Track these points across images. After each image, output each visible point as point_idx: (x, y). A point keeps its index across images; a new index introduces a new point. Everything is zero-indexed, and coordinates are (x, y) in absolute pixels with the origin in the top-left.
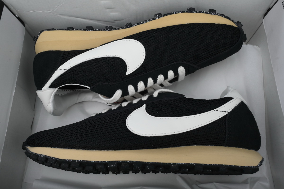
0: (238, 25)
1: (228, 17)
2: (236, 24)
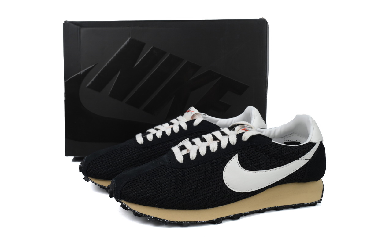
0: (88, 179)
1: (98, 185)
2: (90, 180)
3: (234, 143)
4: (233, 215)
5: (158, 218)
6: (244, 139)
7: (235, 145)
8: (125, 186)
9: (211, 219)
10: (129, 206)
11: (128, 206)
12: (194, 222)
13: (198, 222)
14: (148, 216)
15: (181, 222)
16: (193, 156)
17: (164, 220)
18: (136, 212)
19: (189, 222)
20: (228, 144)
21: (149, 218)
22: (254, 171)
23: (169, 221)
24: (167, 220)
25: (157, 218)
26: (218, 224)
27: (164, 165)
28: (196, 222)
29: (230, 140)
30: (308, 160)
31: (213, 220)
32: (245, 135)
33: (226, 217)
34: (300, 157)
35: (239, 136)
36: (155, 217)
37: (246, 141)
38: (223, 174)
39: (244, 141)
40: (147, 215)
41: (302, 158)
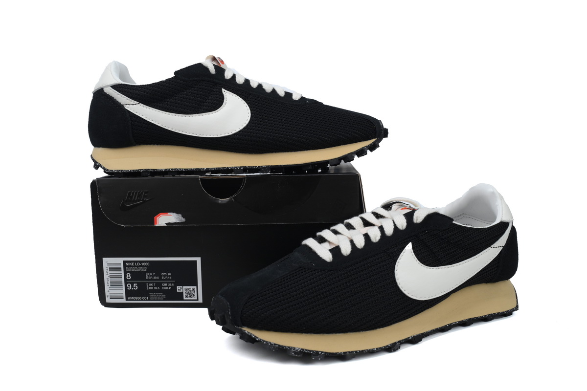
3: (402, 227)
4: (414, 336)
5: (309, 350)
6: (417, 220)
7: (405, 229)
8: (246, 303)
9: (385, 345)
10: (257, 336)
11: (255, 336)
12: (363, 351)
13: (367, 350)
14: (291, 349)
15: (344, 353)
16: (346, 250)
17: (317, 352)
18: (271, 344)
19: (356, 352)
20: (394, 229)
21: (293, 352)
22: (435, 266)
23: (326, 353)
24: (322, 352)
25: (307, 350)
26: (395, 351)
27: (301, 268)
28: (365, 350)
29: (396, 223)
30: (502, 248)
31: (387, 346)
32: (418, 215)
33: (405, 339)
34: (493, 244)
35: (409, 216)
36: (303, 349)
37: (420, 223)
38: (394, 274)
39: (417, 224)
40: (289, 347)
41: (496, 245)
